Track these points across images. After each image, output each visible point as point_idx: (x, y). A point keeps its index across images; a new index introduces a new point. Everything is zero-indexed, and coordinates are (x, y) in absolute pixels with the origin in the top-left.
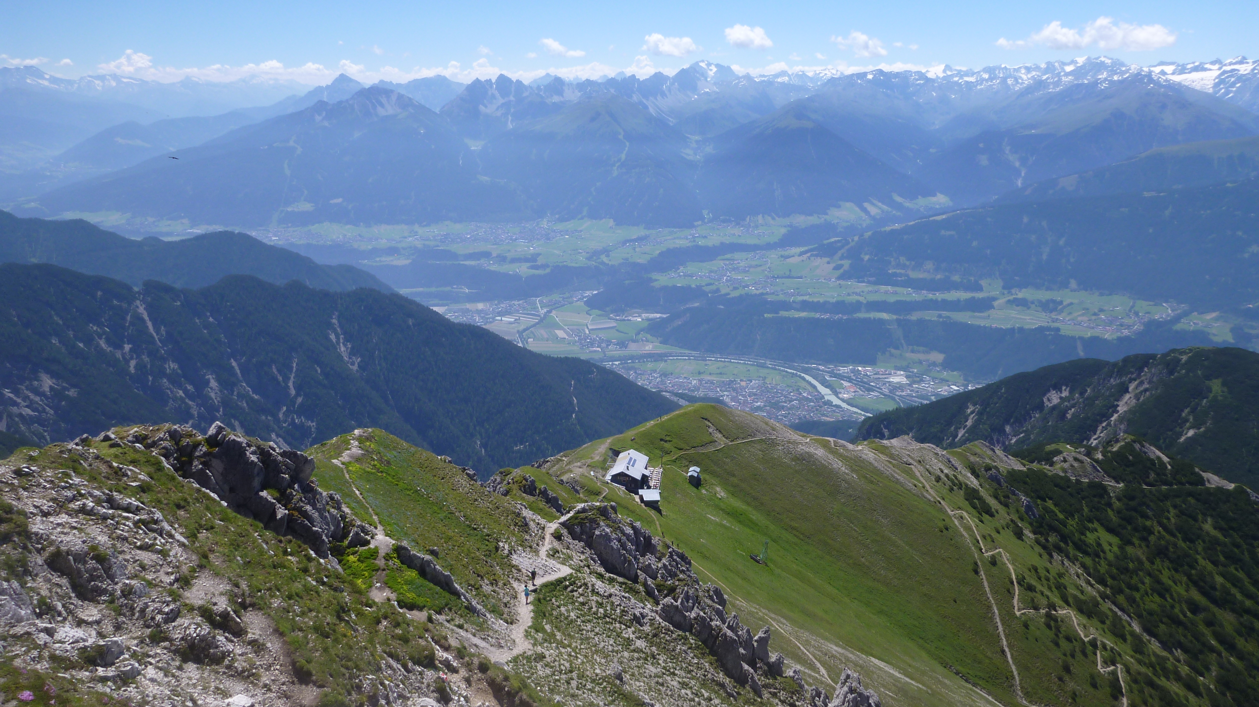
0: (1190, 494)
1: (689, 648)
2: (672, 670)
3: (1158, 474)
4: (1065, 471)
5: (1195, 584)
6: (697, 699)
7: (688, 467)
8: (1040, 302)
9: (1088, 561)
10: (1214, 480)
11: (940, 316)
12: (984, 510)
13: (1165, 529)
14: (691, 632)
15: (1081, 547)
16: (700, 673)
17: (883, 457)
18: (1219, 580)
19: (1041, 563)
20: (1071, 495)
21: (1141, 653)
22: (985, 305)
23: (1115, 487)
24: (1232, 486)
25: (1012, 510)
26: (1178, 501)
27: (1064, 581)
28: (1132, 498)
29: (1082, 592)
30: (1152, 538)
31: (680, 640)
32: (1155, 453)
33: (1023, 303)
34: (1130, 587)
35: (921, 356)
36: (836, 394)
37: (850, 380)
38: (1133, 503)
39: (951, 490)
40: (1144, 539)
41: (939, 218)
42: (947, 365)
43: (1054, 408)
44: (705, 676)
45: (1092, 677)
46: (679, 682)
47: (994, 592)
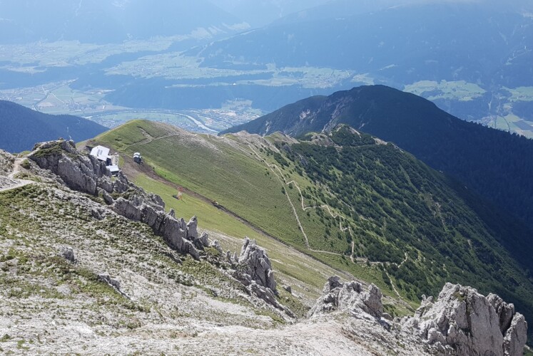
0: (370, 149)
1: (142, 232)
2: (129, 250)
3: (356, 141)
4: (317, 143)
5: (375, 188)
6: (152, 268)
7: (133, 153)
8: (293, 73)
9: (331, 183)
10: (379, 141)
11: (249, 82)
12: (284, 164)
13: (361, 165)
14: (142, 221)
15: (328, 177)
16: (152, 248)
17: (234, 142)
18: (384, 185)
19: (312, 185)
20: (321, 153)
21: (357, 220)
22: (269, 76)
23: (339, 148)
24: (386, 143)
25: (296, 162)
26: (365, 152)
27: (323, 192)
28: (347, 152)
29: (330, 197)
30: (356, 170)
31: (134, 227)
32: (354, 131)
33: (286, 74)
34: (348, 192)
35: (242, 103)
36: (204, 124)
37: (209, 116)
38: (347, 155)
39: (268, 155)
40: (353, 170)
41: (244, 34)
42: (254, 106)
43: (304, 119)
44: (156, 250)
45: (339, 234)
46: (137, 258)
47: (293, 201)
